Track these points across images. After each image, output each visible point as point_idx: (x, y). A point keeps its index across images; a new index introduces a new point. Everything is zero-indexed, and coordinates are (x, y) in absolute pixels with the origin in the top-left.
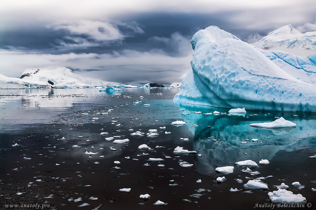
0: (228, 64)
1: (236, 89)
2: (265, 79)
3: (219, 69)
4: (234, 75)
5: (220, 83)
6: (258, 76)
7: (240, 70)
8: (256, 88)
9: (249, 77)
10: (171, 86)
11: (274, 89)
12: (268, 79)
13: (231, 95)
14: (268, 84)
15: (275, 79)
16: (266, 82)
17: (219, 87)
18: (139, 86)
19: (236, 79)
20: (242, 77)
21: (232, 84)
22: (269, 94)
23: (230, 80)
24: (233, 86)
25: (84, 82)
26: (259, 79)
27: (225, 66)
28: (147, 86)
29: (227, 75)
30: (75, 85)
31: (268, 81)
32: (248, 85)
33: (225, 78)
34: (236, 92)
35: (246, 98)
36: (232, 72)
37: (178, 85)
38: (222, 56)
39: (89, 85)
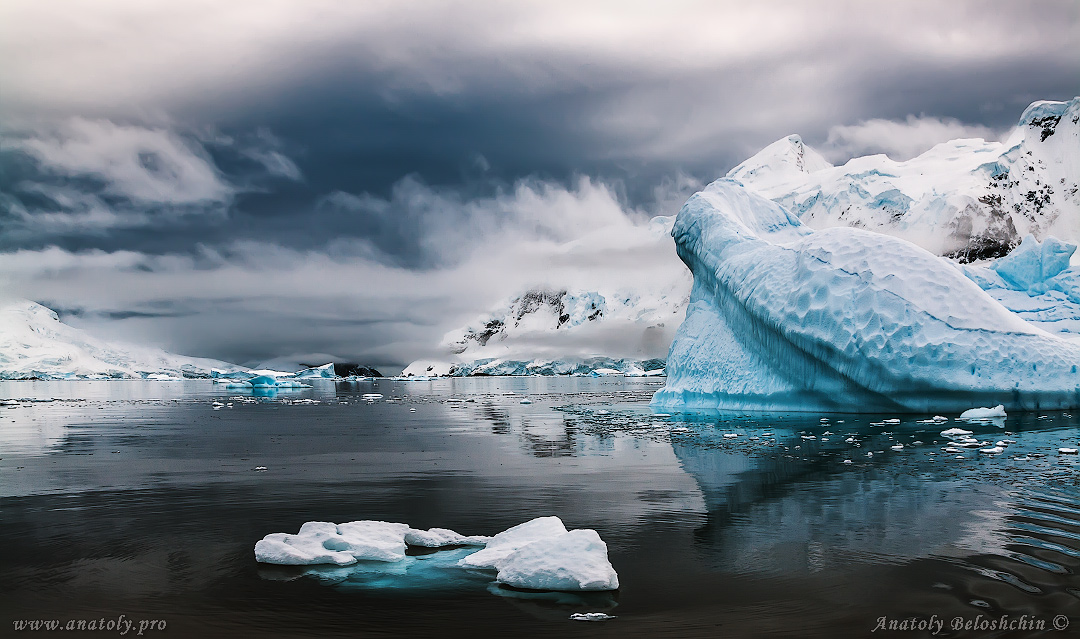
0: (885, 304)
1: (921, 367)
2: (988, 337)
3: (859, 318)
4: (908, 331)
5: (871, 355)
6: (970, 330)
7: (922, 320)
8: (970, 362)
9: (950, 336)
10: (406, 372)
11: (1013, 361)
12: (994, 337)
13: (907, 380)
14: (997, 349)
15: (1010, 337)
16: (989, 347)
17: (865, 365)
18: (299, 373)
19: (919, 342)
20: (932, 337)
21: (908, 355)
22: (1004, 374)
23: (901, 344)
24: (911, 360)
25: (103, 357)
26: (975, 338)
27: (878, 311)
28: (325, 374)
29: (889, 334)
30: (71, 367)
31: (994, 342)
32: (950, 355)
33: (886, 340)
34: (921, 373)
35: (949, 387)
36: (903, 324)
37: (430, 369)
38: (857, 283)
39: (120, 369)
